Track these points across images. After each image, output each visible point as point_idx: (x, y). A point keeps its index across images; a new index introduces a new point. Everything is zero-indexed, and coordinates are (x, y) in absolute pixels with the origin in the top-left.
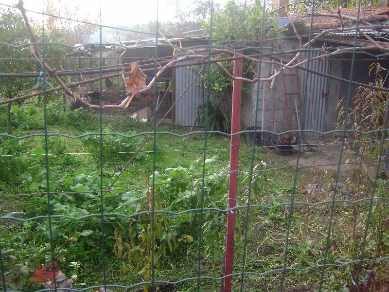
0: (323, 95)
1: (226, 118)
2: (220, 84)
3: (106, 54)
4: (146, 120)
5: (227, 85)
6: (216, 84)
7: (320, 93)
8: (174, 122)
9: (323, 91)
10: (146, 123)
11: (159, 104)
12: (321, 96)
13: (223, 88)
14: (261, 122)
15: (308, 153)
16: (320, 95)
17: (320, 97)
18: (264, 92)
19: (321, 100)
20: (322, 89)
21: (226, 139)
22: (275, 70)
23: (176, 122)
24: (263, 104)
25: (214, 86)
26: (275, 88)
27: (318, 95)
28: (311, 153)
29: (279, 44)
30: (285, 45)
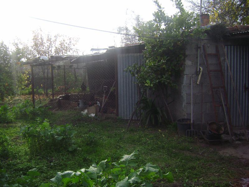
0: (246, 88)
1: (160, 111)
2: (151, 81)
3: (63, 62)
4: (94, 115)
5: (157, 81)
6: (148, 81)
7: (243, 86)
8: (118, 116)
9: (245, 84)
10: (94, 117)
11: (104, 101)
12: (244, 90)
13: (154, 85)
14: (191, 114)
15: (237, 142)
16: (242, 89)
17: (242, 90)
18: (192, 87)
19: (244, 93)
20: (244, 83)
21: (160, 131)
22: (201, 68)
23: (120, 116)
24: (192, 98)
25: (146, 83)
26: (201, 83)
27: (241, 88)
28: (239, 142)
29: (203, 44)
30: (209, 45)
